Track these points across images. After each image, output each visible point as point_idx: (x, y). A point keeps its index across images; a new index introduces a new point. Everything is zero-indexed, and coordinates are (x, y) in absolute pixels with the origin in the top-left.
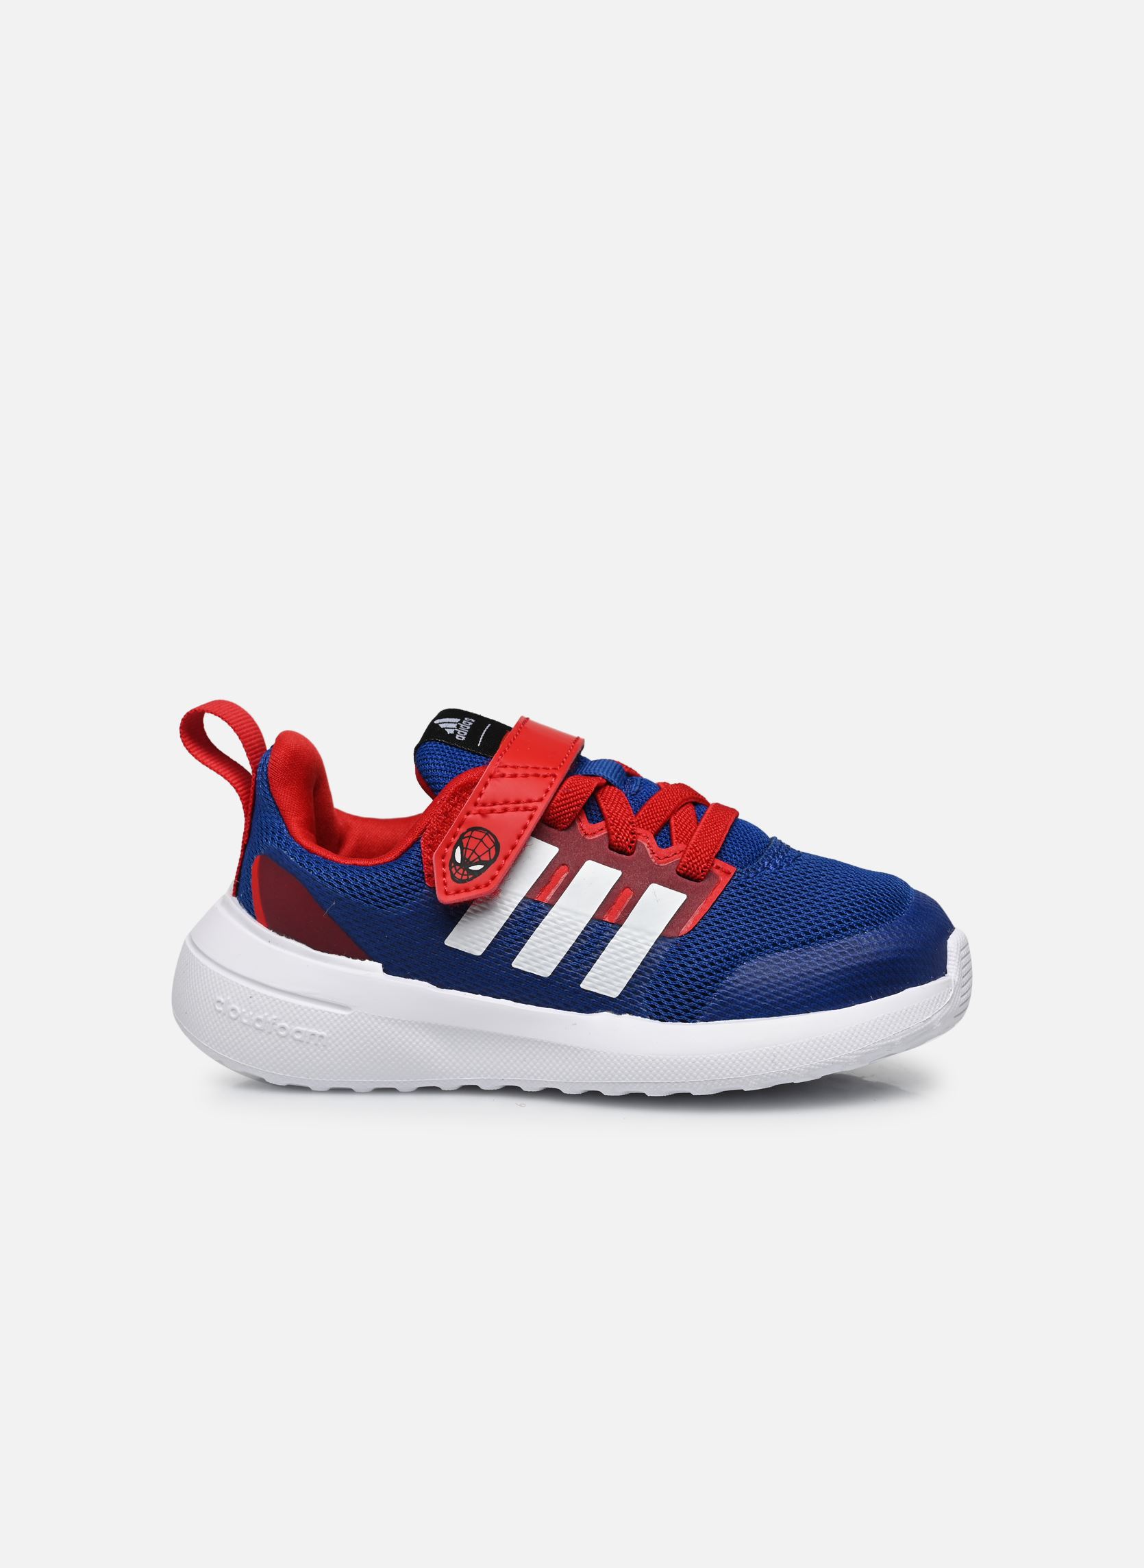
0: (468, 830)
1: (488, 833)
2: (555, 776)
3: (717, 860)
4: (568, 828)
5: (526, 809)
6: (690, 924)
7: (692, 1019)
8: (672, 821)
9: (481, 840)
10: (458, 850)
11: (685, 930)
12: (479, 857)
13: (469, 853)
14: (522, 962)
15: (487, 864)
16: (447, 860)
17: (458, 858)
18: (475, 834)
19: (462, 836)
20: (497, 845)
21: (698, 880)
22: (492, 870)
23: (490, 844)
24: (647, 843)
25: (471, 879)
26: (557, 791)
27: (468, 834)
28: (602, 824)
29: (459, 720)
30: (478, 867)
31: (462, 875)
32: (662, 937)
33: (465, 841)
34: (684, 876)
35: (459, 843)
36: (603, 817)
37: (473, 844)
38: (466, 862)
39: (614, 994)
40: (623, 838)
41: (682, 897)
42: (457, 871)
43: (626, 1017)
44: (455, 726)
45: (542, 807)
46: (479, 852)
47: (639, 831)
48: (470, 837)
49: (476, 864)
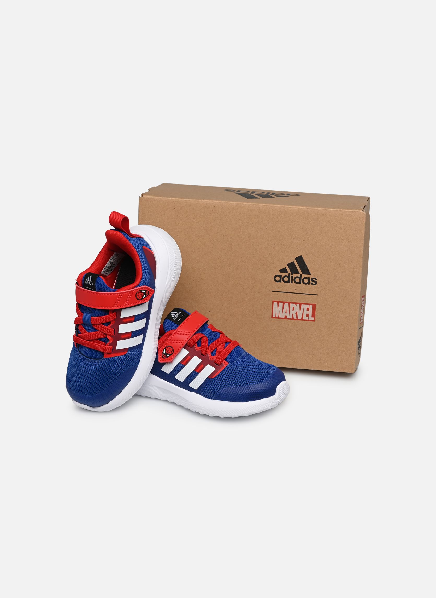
0: (167, 346)
1: (172, 347)
2: (190, 335)
3: (224, 360)
4: (192, 347)
5: (181, 343)
6: (215, 375)
7: (211, 399)
8: (218, 348)
9: (170, 349)
10: (164, 350)
11: (214, 377)
12: (169, 353)
13: (167, 351)
14: (177, 377)
15: (170, 355)
16: (162, 352)
17: (164, 352)
18: (169, 347)
19: (166, 347)
20: (173, 351)
21: (219, 365)
22: (171, 356)
23: (172, 350)
24: (209, 353)
25: (166, 358)
26: (190, 339)
27: (167, 347)
28: (200, 347)
29: (177, 312)
30: (168, 355)
31: (165, 356)
32: (208, 378)
33: (166, 348)
34: (216, 364)
35: (165, 349)
36: (201, 346)
37: (168, 349)
38: (166, 354)
39: (196, 389)
40: (204, 352)
41: (214, 369)
42: (163, 355)
43: (198, 395)
44: (175, 314)
45: (185, 343)
46: (169, 352)
47: (208, 351)
48: (167, 348)
49: (168, 354)
